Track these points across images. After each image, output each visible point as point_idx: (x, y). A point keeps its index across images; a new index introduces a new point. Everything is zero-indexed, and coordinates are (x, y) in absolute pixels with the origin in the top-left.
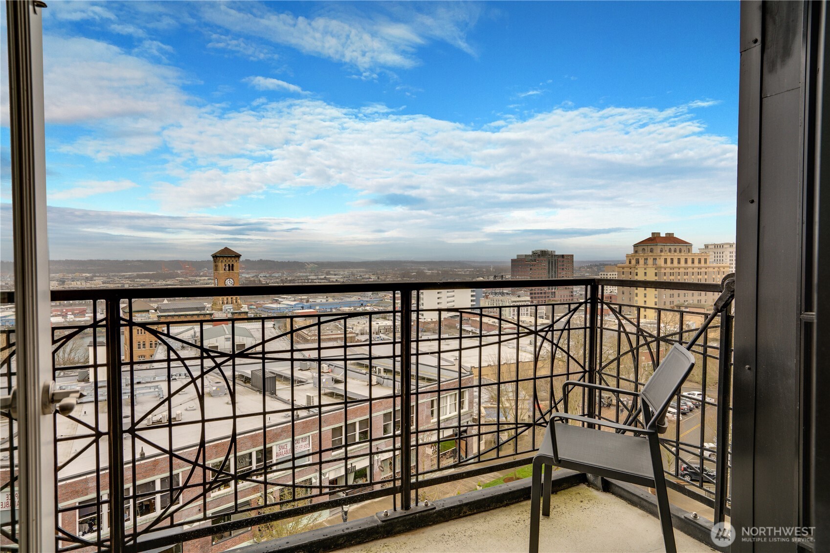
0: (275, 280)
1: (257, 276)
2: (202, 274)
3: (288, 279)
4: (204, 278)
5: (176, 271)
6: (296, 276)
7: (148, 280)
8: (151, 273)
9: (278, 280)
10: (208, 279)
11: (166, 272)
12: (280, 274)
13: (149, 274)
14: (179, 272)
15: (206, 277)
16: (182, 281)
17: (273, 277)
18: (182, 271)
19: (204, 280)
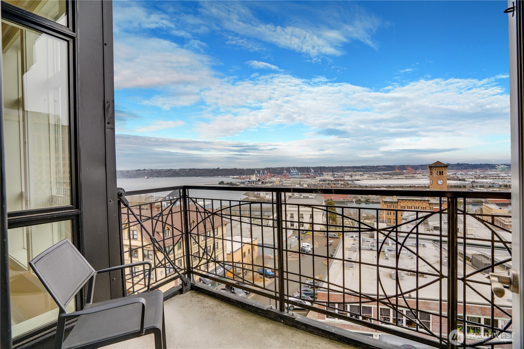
0: (470, 177)
1: (455, 174)
2: (418, 172)
3: (481, 176)
4: (420, 175)
5: (403, 171)
6: (488, 174)
7: (389, 176)
8: (390, 172)
9: (472, 177)
10: (422, 176)
11: (398, 172)
12: (474, 173)
13: (389, 173)
14: (405, 171)
15: (421, 174)
16: (407, 176)
17: (468, 174)
18: (406, 171)
19: (420, 176)
